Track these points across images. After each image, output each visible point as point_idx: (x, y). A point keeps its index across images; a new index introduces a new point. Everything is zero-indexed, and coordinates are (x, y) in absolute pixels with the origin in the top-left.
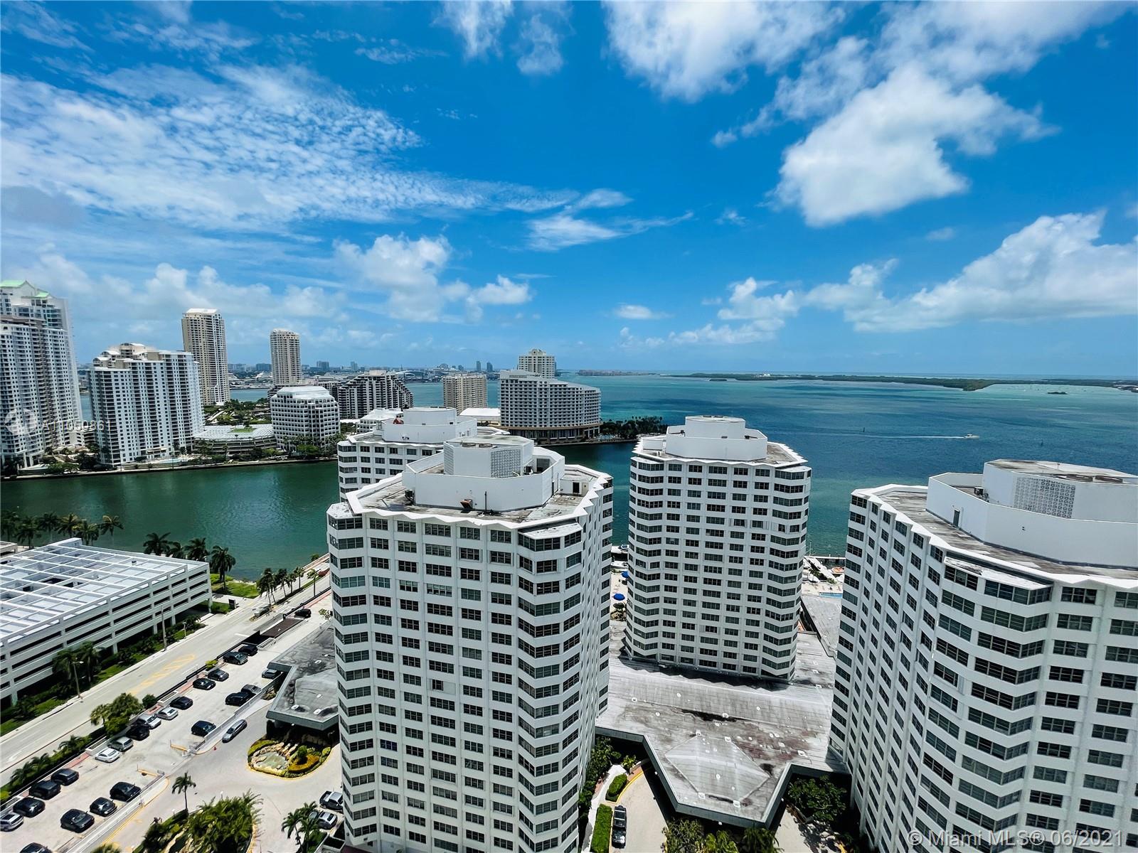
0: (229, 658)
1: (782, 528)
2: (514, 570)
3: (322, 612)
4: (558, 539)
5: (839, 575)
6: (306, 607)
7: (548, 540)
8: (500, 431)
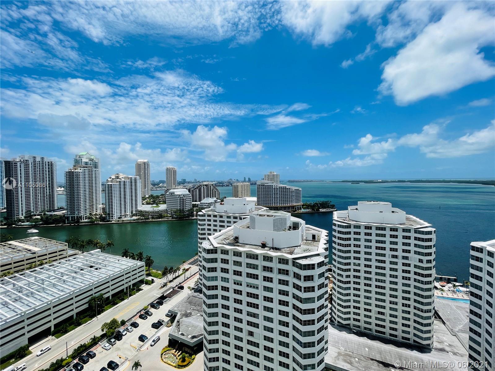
0: (153, 305)
1: (421, 261)
2: (291, 279)
3: (189, 288)
4: (313, 265)
5: (444, 286)
6: (182, 285)
7: (309, 265)
8: (265, 208)
